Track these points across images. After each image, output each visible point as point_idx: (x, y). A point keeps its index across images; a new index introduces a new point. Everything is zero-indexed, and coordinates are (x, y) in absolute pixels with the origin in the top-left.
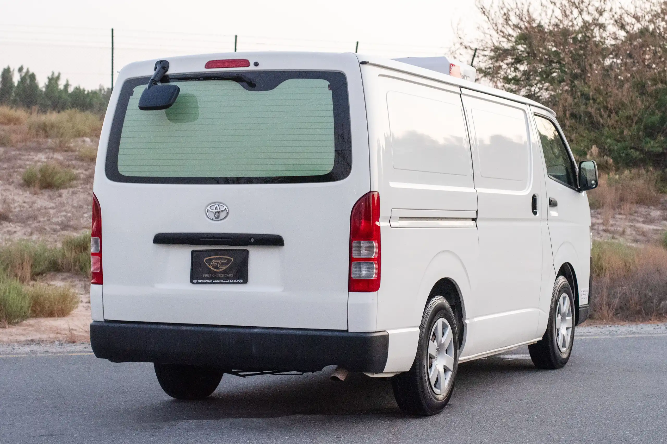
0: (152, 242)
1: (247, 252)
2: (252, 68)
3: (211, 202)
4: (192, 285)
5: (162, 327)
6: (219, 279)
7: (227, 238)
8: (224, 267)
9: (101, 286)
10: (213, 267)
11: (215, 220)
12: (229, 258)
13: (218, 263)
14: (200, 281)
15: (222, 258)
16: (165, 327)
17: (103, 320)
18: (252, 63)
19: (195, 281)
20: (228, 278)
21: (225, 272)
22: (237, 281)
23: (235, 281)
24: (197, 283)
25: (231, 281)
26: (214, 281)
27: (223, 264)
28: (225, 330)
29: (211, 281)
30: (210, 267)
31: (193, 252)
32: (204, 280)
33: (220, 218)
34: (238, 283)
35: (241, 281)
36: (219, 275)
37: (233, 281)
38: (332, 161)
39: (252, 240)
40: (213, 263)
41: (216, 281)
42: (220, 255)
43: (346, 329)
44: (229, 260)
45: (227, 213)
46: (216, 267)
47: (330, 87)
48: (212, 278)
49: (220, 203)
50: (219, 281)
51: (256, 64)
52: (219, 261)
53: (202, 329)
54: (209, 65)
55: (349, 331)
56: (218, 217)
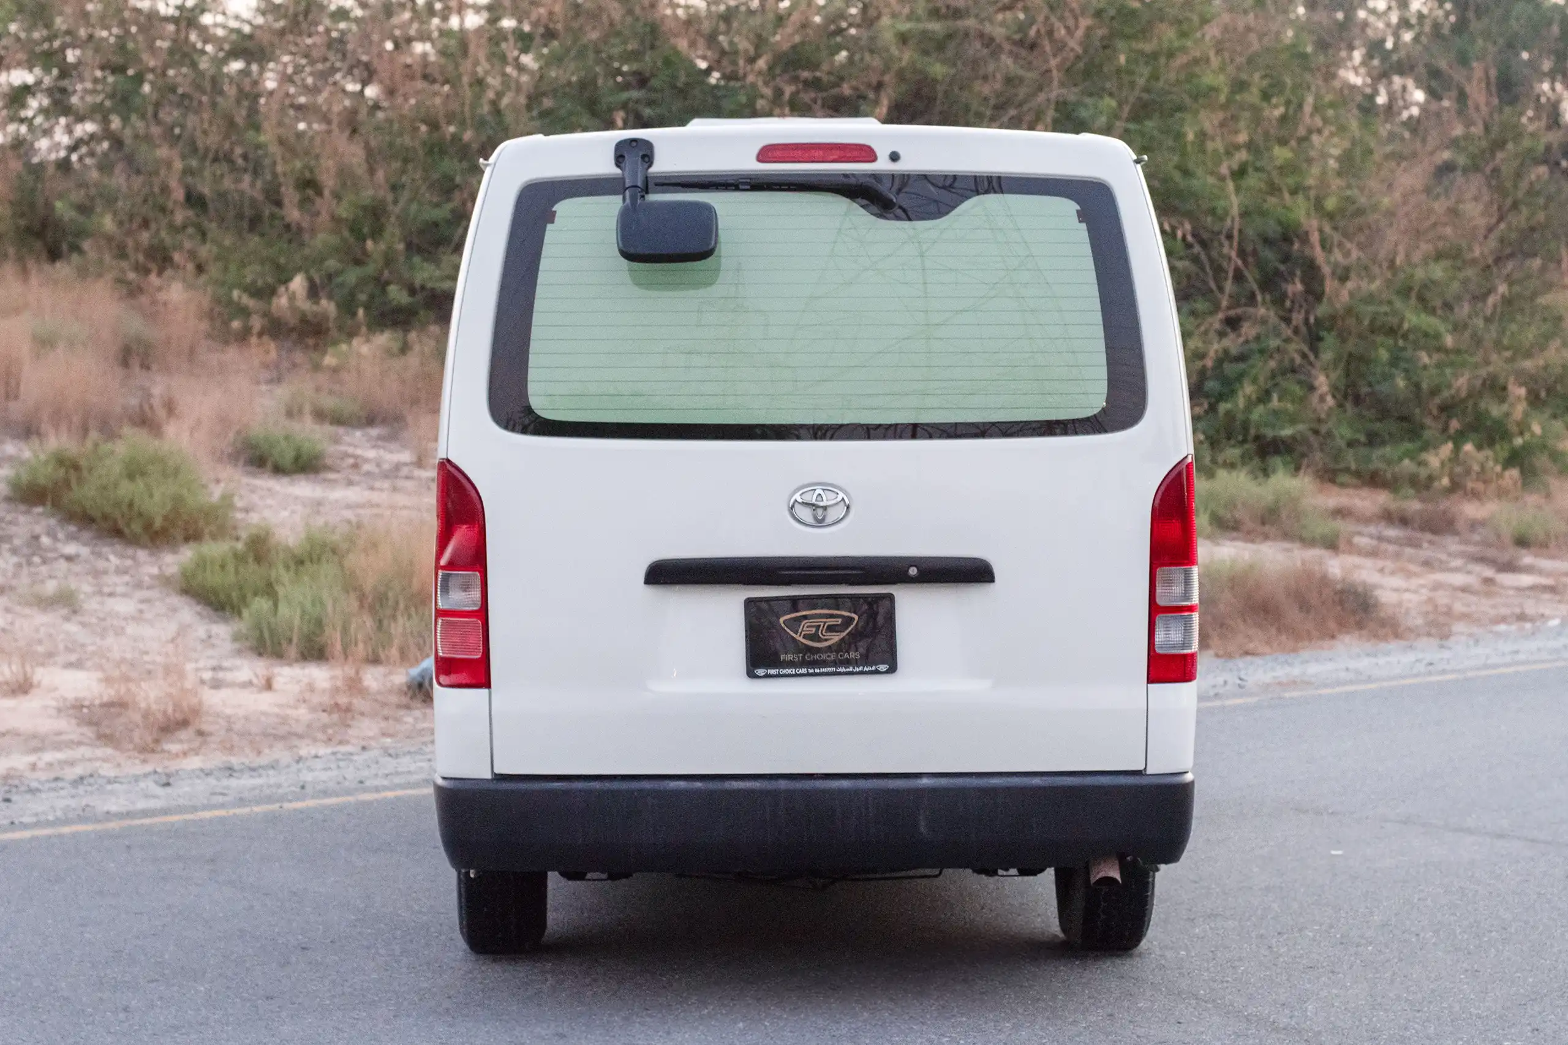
0: (643, 580)
1: (891, 598)
2: (882, 165)
3: (803, 483)
4: (752, 681)
5: (673, 785)
6: (824, 664)
8: (835, 638)
9: (485, 691)
10: (805, 637)
11: (813, 526)
12: (846, 614)
13: (818, 627)
14: (772, 672)
15: (831, 616)
16: (682, 784)
17: (489, 776)
18: (882, 155)
19: (761, 672)
20: (847, 663)
21: (840, 647)
22: (874, 668)
23: (866, 669)
24: (767, 676)
25: (857, 669)
26: (811, 671)
27: (831, 629)
28: (845, 784)
29: (804, 671)
30: (797, 637)
31: (749, 602)
32: (784, 668)
33: (829, 520)
34: (877, 672)
35: (883, 668)
36: (824, 657)
37: (861, 668)
38: (1103, 387)
39: (913, 571)
40: (806, 627)
41: (817, 671)
42: (822, 608)
43: (1142, 768)
45: (848, 507)
46: (814, 637)
47: (1082, 216)
48: (803, 664)
49: (828, 487)
50: (822, 670)
51: (894, 157)
52: (820, 622)
53: (783, 784)
54: (767, 153)
55: (1148, 772)
56: (823, 520)
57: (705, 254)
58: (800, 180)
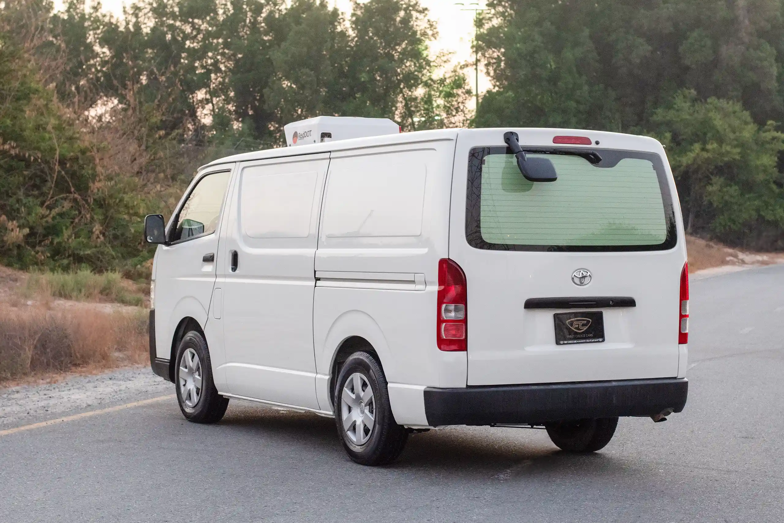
0: (523, 307)
1: (601, 314)
2: (593, 146)
3: (576, 269)
4: (558, 346)
6: (582, 339)
7: (591, 301)
8: (585, 328)
9: (465, 352)
10: (576, 328)
11: (581, 285)
12: (588, 319)
13: (579, 324)
14: (565, 342)
15: (583, 320)
17: (466, 387)
18: (593, 142)
19: (562, 342)
21: (586, 332)
22: (598, 340)
23: (596, 340)
24: (564, 344)
25: (593, 341)
26: (578, 341)
27: (583, 325)
29: (575, 342)
30: (572, 328)
31: (555, 316)
32: (569, 341)
33: (585, 283)
34: (599, 342)
35: (601, 340)
36: (582, 336)
39: (611, 302)
40: (575, 324)
41: (580, 341)
42: (580, 317)
43: (676, 376)
44: (588, 322)
45: (591, 277)
46: (578, 329)
47: (654, 167)
48: (575, 338)
50: (582, 341)
51: (597, 143)
52: (579, 322)
53: (569, 386)
54: (557, 140)
55: (678, 378)
56: (583, 283)
57: (554, 179)
58: (566, 150)
